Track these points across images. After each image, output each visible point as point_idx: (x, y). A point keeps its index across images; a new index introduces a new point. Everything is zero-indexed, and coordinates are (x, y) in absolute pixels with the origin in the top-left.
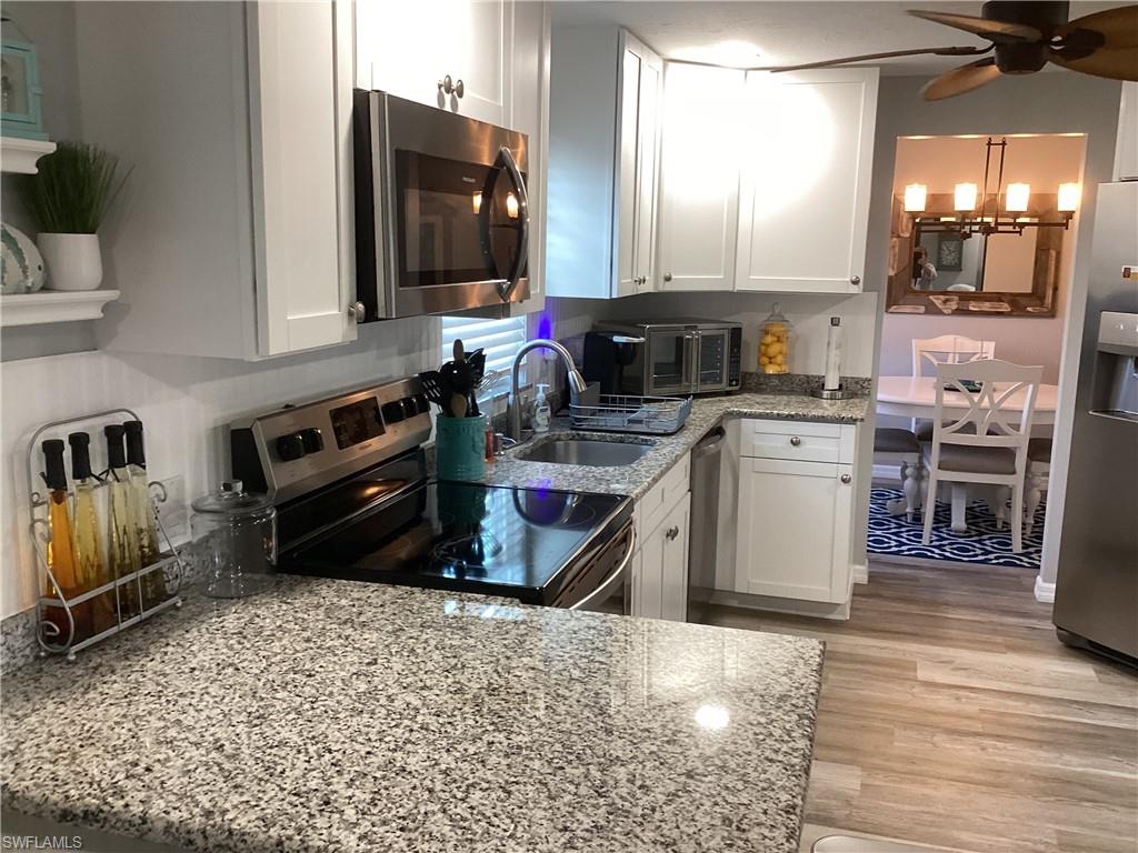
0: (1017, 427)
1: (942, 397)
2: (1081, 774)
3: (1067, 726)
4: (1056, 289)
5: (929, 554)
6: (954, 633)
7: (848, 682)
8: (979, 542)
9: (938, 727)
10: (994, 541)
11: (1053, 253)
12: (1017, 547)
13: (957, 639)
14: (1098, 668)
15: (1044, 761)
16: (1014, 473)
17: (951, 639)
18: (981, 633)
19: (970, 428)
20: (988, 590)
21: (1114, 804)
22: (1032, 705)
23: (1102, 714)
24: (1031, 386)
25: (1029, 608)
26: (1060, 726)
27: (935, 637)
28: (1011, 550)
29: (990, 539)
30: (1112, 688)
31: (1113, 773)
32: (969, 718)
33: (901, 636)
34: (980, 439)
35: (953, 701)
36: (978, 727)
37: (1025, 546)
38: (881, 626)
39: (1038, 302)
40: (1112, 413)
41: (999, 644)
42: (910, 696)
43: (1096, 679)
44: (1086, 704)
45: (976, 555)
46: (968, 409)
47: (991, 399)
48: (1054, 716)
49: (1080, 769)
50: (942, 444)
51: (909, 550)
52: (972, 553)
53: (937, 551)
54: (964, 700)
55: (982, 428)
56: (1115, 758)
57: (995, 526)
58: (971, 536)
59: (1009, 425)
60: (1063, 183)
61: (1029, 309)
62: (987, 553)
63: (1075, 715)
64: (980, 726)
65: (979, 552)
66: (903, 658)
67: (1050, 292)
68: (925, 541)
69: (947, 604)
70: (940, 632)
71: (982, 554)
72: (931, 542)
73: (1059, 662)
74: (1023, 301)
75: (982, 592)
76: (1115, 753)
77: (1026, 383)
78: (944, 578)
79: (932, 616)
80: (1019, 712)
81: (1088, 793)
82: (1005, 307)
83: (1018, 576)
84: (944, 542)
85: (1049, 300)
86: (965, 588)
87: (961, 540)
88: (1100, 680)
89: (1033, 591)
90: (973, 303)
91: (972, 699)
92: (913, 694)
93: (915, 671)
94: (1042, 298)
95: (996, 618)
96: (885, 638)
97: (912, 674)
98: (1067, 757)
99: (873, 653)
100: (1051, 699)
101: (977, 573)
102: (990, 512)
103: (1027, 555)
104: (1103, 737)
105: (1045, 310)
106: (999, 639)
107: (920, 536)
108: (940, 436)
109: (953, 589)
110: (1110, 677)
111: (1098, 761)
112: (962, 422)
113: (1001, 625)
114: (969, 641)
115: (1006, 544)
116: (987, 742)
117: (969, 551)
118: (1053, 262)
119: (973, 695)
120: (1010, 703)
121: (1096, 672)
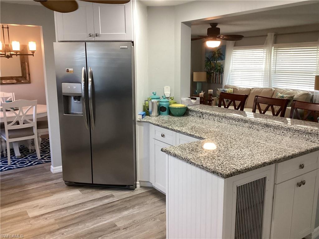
0: (32, 120)
1: (5, 114)
2: (93, 228)
3: (82, 213)
4: (29, 75)
5: (12, 168)
6: (34, 194)
7: (6, 230)
8: (26, 158)
9: (45, 233)
10: (31, 157)
11: (26, 63)
12: (39, 157)
13: (36, 197)
14: (80, 189)
15: (82, 229)
16: (34, 134)
17: (34, 197)
18: (42, 191)
19: (18, 123)
20: (36, 175)
21: (106, 234)
22: (69, 211)
23: (88, 205)
24: (34, 107)
25: (52, 176)
26: (80, 214)
27: (28, 198)
28: (37, 159)
29: (29, 156)
30: (86, 195)
31: (101, 224)
32: (52, 225)
33: (16, 203)
34: (21, 126)
35: (45, 220)
36: (57, 227)
37: (41, 156)
38: (8, 202)
39: (25, 79)
40: (70, 113)
41: (49, 193)
42: (30, 225)
43: (81, 193)
44: (83, 203)
45: (28, 164)
46: (16, 117)
47: (23, 113)
48: (77, 212)
49: (92, 227)
50: (9, 130)
51: (5, 168)
52: (26, 163)
53: (14, 166)
54: (48, 218)
55: (21, 123)
56: (99, 218)
57: (29, 152)
58: (23, 157)
59: (29, 120)
60: (30, 41)
61: (22, 81)
62: (30, 162)
63: (82, 209)
64: (57, 226)
65: (28, 162)
66: (21, 211)
67: (28, 75)
68: (9, 163)
69: (26, 185)
70: (29, 196)
71: (29, 163)
72: (11, 163)
73: (68, 192)
74: (20, 79)
75: (35, 176)
76: (98, 216)
77: (33, 106)
78: (22, 175)
79: (24, 191)
80: (67, 215)
81: (98, 234)
82: (15, 81)
83: (43, 167)
84: (15, 162)
85: (28, 78)
86: (29, 176)
87: (20, 160)
88: (82, 193)
89: (50, 170)
90: (4, 81)
91: (51, 217)
92: (31, 224)
93: (27, 214)
94: (25, 78)
95: (44, 184)
96: (12, 206)
97: (27, 216)
98: (87, 224)
99: (10, 214)
100: (73, 206)
101: (31, 170)
102: (25, 147)
103: (43, 159)
104: (92, 212)
105: (27, 81)
106: (48, 191)
107: (7, 162)
108: (7, 127)
109: (26, 178)
110: (84, 191)
111: (95, 221)
112: (15, 121)
113: (47, 186)
114: (39, 195)
115: (35, 157)
116: (63, 231)
117: (25, 163)
118: (27, 66)
119: (50, 215)
120: (63, 213)
121: (80, 191)
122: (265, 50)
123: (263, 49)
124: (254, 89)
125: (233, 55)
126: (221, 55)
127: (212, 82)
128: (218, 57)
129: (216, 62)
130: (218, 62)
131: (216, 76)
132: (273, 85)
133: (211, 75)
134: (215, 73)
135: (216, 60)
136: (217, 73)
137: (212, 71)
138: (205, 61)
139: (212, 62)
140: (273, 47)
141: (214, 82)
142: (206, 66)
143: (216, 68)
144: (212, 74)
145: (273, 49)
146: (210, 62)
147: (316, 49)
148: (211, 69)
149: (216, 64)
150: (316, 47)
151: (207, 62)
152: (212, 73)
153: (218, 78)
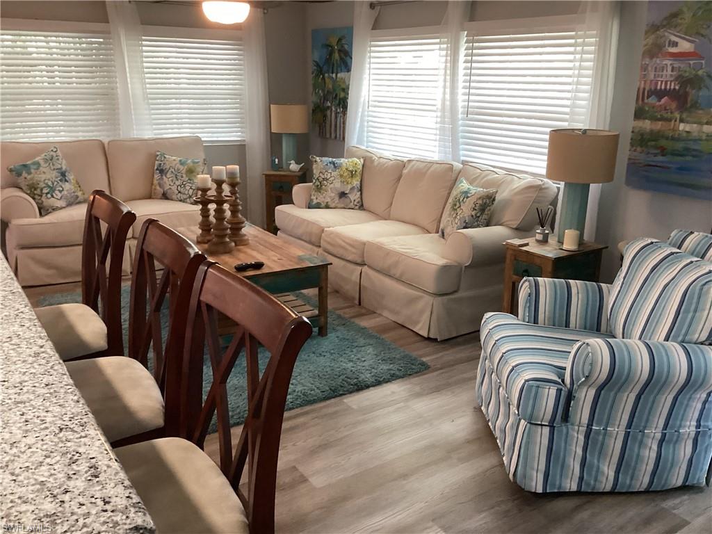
122: (444, 43)
123: (438, 40)
124: (413, 163)
125: (370, 57)
126: (346, 56)
127: (328, 136)
128: (339, 62)
129: (336, 76)
130: (339, 75)
131: (336, 117)
132: (461, 152)
133: (325, 116)
134: (333, 109)
135: (335, 71)
136: (338, 110)
137: (329, 104)
138: (313, 74)
139: (326, 75)
140: (466, 32)
141: (333, 136)
142: (315, 87)
143: (336, 95)
144: (328, 112)
145: (465, 39)
146: (323, 78)
147: (572, 41)
148: (325, 98)
149: (335, 81)
150: (573, 33)
151: (317, 76)
152: (328, 107)
153: (342, 125)
